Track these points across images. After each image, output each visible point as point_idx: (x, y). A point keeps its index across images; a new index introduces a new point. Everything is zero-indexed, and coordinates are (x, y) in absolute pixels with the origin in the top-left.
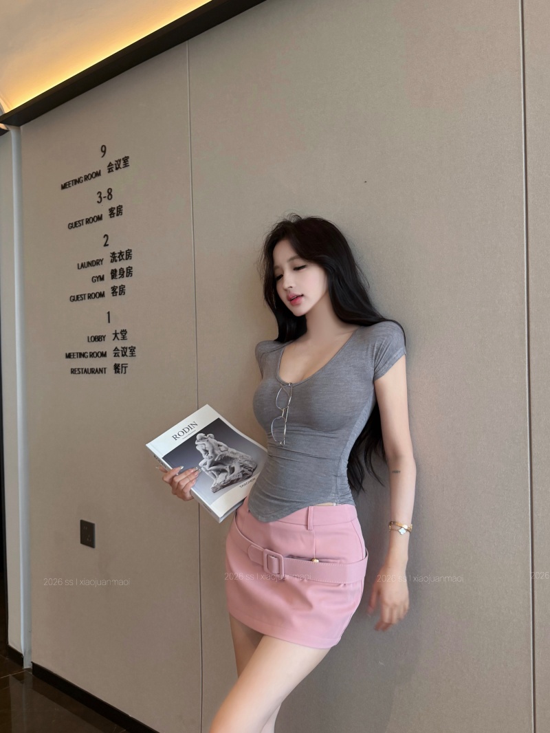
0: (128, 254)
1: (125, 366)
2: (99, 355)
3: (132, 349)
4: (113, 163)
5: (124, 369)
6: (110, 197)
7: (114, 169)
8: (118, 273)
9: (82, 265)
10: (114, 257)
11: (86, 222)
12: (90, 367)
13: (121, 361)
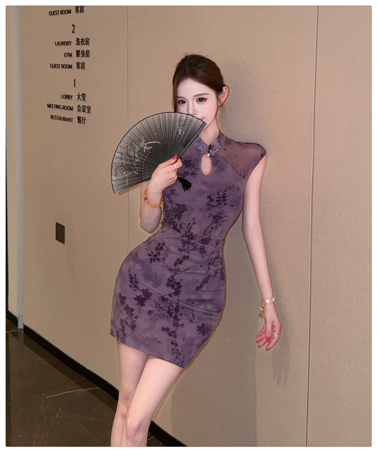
0: (87, 41)
1: (84, 119)
2: (69, 108)
5: (83, 121)
8: (81, 53)
9: (58, 43)
10: (79, 42)
11: (61, 13)
12: (62, 116)
13: (82, 115)
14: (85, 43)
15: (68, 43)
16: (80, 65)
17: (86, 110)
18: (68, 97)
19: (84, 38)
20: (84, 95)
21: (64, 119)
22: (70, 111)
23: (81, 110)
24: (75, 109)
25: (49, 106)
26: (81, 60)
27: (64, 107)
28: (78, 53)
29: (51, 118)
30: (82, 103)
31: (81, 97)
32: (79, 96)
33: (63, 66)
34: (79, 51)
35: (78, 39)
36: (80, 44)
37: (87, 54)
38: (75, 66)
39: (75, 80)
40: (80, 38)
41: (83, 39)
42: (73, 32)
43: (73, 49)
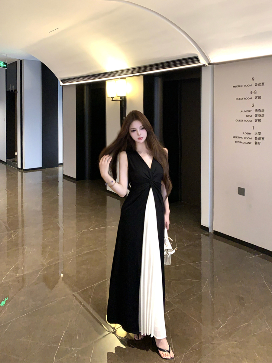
0: (263, 111)
1: (260, 143)
2: (248, 138)
3: (263, 139)
4: (258, 83)
5: (259, 144)
6: (255, 93)
7: (258, 85)
8: (258, 115)
9: (242, 111)
10: (256, 111)
11: (244, 99)
12: (244, 141)
13: (258, 141)
14: (261, 111)
15: (249, 111)
16: (258, 120)
17: (261, 139)
18: (249, 134)
19: (261, 109)
20: (260, 133)
21: (245, 143)
22: (250, 139)
23: (258, 139)
24: (253, 139)
25: (235, 137)
26: (258, 118)
27: (245, 138)
28: (256, 115)
29: (236, 142)
30: (258, 136)
31: (258, 134)
32: (256, 133)
33: (245, 121)
34: (257, 115)
35: (256, 110)
36: (257, 112)
37: (263, 116)
38: (253, 121)
39: (253, 127)
40: (258, 109)
41: (259, 110)
42: (253, 107)
43: (253, 113)
